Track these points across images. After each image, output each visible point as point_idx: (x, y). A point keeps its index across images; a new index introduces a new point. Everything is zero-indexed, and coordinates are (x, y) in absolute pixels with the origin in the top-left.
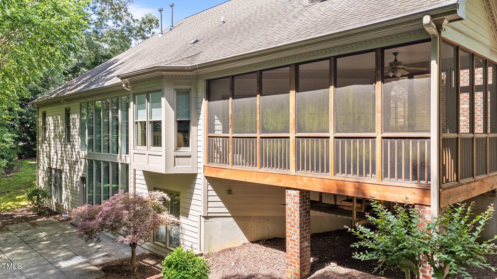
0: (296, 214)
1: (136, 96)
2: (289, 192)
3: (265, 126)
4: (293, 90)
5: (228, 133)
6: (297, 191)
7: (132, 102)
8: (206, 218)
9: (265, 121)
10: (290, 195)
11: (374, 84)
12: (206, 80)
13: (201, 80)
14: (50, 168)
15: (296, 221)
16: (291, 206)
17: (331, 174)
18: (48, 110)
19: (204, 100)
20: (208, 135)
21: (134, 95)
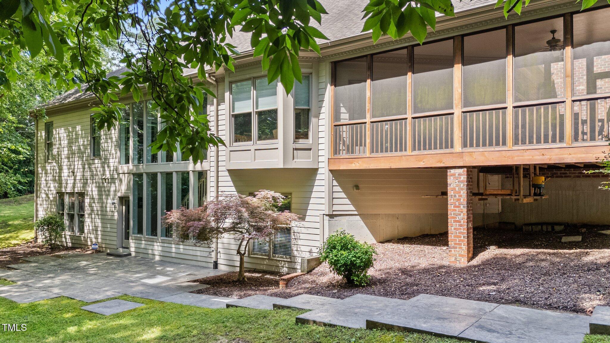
0: (462, 193)
1: (233, 86)
2: (453, 171)
3: (419, 105)
4: (459, 64)
5: (365, 118)
6: (463, 169)
7: (228, 93)
8: (331, 216)
9: (419, 100)
10: (454, 175)
11: (562, 50)
12: (332, 62)
13: (324, 63)
14: (61, 195)
15: (462, 200)
16: (455, 186)
17: (509, 145)
18: (56, 120)
19: (329, 85)
20: (333, 124)
21: (231, 83)
